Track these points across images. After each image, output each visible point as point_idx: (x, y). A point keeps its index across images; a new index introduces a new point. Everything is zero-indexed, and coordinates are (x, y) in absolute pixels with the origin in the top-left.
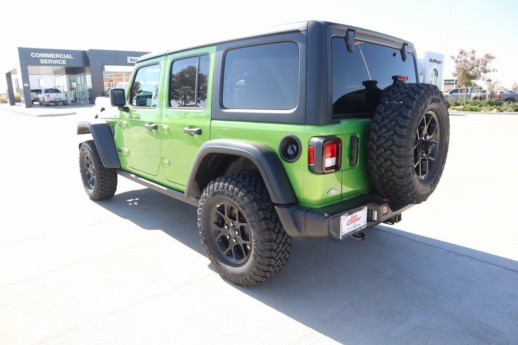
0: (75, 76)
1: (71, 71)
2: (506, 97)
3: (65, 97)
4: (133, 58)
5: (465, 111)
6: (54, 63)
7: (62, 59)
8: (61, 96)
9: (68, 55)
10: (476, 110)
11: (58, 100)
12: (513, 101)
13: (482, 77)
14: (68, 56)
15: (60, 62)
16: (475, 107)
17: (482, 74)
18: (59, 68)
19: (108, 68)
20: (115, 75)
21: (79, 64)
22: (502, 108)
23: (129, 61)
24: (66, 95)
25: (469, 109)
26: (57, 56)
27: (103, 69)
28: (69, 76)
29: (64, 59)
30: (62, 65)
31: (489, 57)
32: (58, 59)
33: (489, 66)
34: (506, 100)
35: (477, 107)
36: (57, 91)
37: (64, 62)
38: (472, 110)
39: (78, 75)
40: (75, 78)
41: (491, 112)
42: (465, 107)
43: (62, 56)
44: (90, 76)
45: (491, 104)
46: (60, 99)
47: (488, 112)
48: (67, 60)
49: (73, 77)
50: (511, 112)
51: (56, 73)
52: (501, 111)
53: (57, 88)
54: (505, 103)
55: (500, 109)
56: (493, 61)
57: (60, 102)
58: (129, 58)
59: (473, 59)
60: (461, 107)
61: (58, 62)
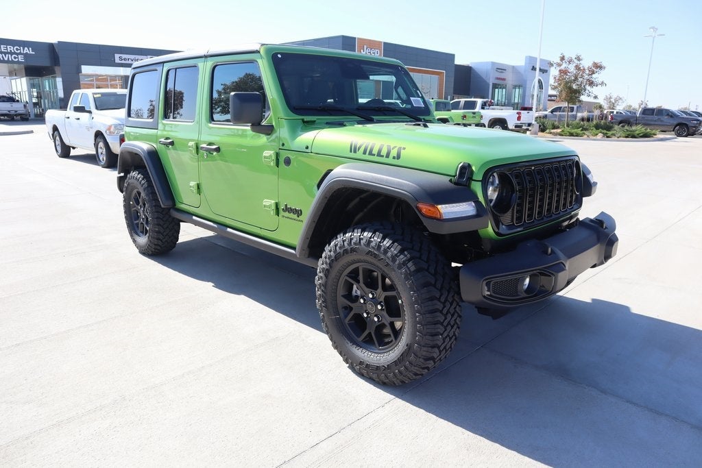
0: (40, 78)
1: (34, 71)
2: (619, 119)
3: (23, 109)
4: (124, 56)
5: (562, 135)
6: (6, 59)
7: (18, 54)
8: (18, 107)
9: (26, 48)
10: (577, 135)
11: (13, 113)
12: (629, 124)
13: (587, 91)
14: (26, 50)
15: (15, 58)
16: (576, 130)
17: (588, 87)
18: (16, 66)
19: (86, 69)
20: (97, 80)
21: (45, 62)
22: (610, 133)
23: (117, 60)
24: (25, 106)
25: (568, 134)
26: (10, 48)
27: (79, 71)
28: (30, 79)
29: (20, 54)
30: (18, 62)
31: (598, 67)
32: (11, 53)
33: (597, 77)
34: (620, 123)
35: (579, 131)
36: (11, 99)
37: (21, 58)
38: (571, 135)
39: (44, 78)
40: (40, 83)
41: (595, 138)
42: (563, 131)
43: (17, 49)
44: (61, 79)
45: (597, 127)
46: (16, 111)
47: (591, 137)
48: (26, 55)
49: (37, 80)
50: (620, 139)
51: (13, 73)
52: (608, 137)
53: (11, 95)
54: (616, 127)
55: (607, 134)
56: (602, 72)
57: (16, 115)
58: (117, 56)
59: (577, 67)
60: (559, 131)
61: (12, 58)
